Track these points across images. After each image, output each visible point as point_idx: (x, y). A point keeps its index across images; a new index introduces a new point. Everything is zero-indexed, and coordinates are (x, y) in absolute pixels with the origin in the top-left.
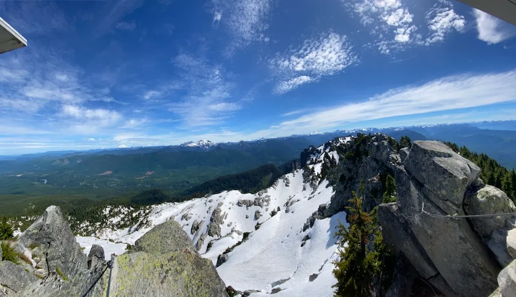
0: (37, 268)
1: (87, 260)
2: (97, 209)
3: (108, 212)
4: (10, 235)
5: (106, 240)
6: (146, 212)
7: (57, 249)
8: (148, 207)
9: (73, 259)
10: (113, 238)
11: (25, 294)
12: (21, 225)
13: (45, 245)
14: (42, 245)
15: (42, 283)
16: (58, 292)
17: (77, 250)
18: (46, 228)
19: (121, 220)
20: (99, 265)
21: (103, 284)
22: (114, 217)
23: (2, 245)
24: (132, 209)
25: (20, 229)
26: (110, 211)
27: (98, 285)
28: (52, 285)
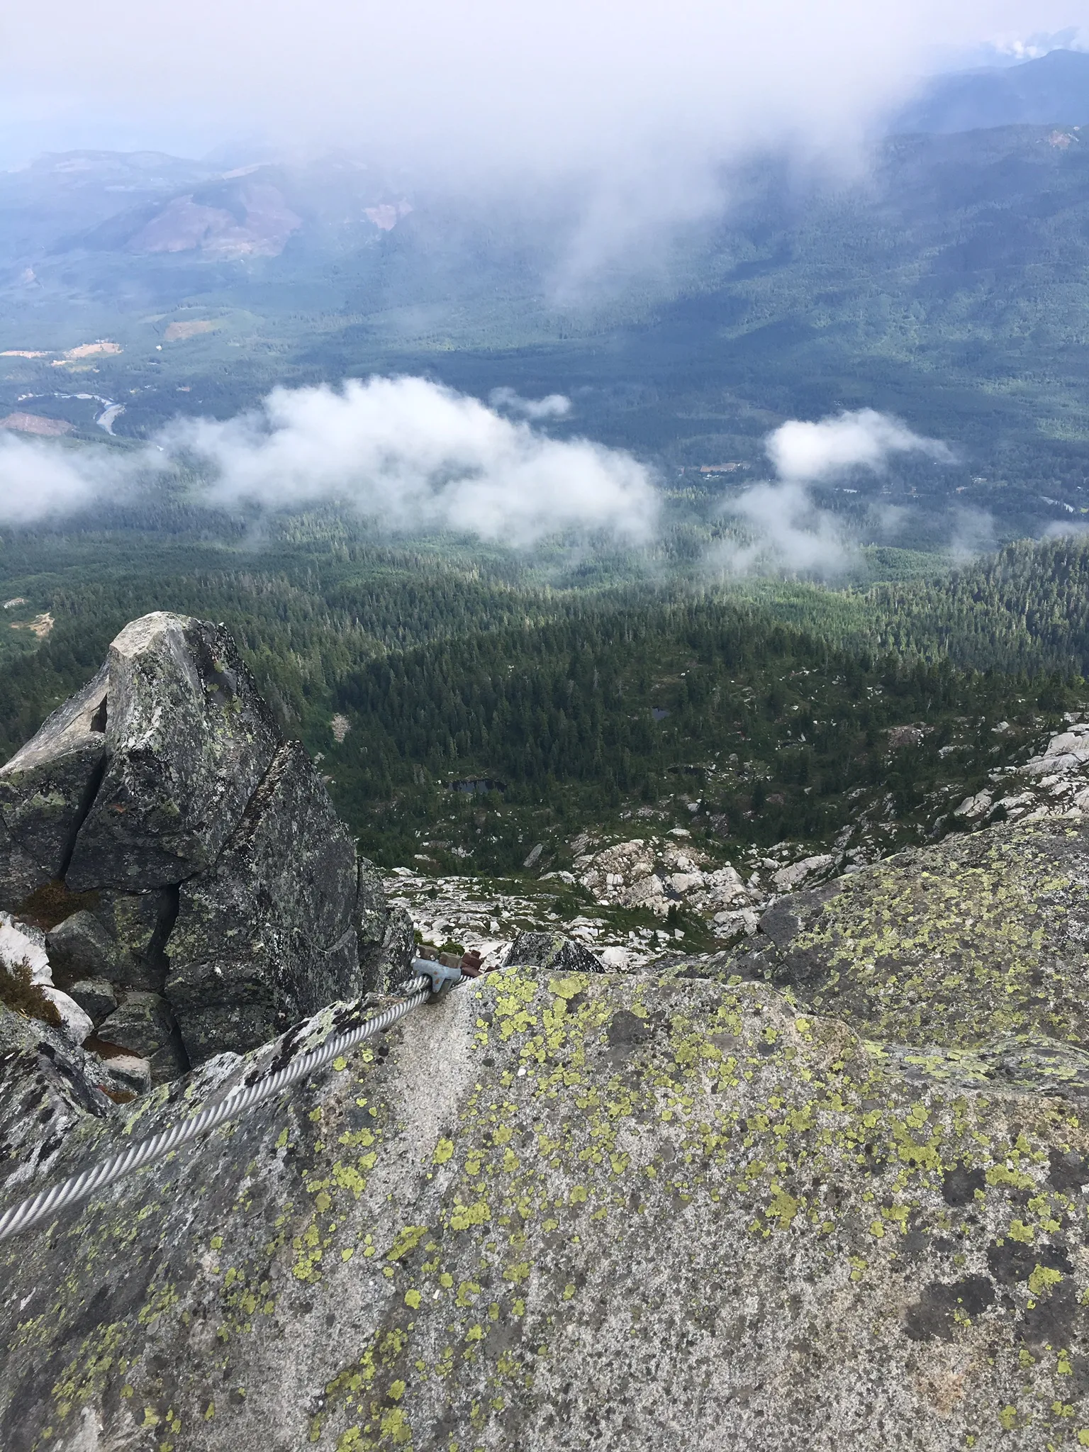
7: (236, 938)
18: (130, 783)
21: (307, 1162)
27: (267, 1165)
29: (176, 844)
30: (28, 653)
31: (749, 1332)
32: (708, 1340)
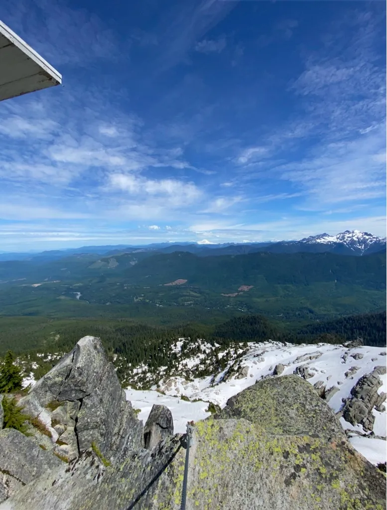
0: (60, 442)
1: (143, 431)
2: (162, 343)
3: (180, 349)
4: (18, 385)
5: (175, 396)
6: (238, 353)
7: (94, 411)
8: (241, 344)
9: (120, 430)
10: (188, 393)
11: (40, 488)
12: (35, 368)
13: (73, 403)
14: (69, 403)
15: (68, 471)
16: (95, 487)
17: (127, 414)
18: (76, 374)
19: (201, 364)
20: (167, 442)
21: (173, 475)
22: (189, 357)
23: (4, 402)
24: (217, 345)
25: (34, 376)
26: (184, 347)
27: (164, 477)
28: (86, 473)
29: (84, 388)
30: (53, 343)
31: (259, 491)
32: (252, 494)
